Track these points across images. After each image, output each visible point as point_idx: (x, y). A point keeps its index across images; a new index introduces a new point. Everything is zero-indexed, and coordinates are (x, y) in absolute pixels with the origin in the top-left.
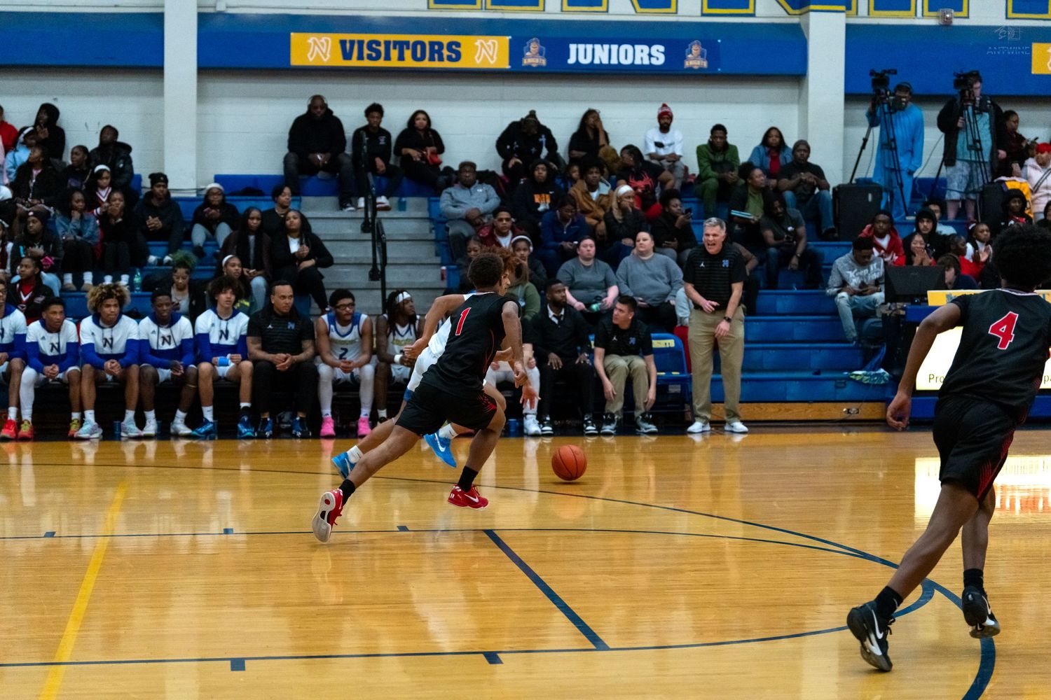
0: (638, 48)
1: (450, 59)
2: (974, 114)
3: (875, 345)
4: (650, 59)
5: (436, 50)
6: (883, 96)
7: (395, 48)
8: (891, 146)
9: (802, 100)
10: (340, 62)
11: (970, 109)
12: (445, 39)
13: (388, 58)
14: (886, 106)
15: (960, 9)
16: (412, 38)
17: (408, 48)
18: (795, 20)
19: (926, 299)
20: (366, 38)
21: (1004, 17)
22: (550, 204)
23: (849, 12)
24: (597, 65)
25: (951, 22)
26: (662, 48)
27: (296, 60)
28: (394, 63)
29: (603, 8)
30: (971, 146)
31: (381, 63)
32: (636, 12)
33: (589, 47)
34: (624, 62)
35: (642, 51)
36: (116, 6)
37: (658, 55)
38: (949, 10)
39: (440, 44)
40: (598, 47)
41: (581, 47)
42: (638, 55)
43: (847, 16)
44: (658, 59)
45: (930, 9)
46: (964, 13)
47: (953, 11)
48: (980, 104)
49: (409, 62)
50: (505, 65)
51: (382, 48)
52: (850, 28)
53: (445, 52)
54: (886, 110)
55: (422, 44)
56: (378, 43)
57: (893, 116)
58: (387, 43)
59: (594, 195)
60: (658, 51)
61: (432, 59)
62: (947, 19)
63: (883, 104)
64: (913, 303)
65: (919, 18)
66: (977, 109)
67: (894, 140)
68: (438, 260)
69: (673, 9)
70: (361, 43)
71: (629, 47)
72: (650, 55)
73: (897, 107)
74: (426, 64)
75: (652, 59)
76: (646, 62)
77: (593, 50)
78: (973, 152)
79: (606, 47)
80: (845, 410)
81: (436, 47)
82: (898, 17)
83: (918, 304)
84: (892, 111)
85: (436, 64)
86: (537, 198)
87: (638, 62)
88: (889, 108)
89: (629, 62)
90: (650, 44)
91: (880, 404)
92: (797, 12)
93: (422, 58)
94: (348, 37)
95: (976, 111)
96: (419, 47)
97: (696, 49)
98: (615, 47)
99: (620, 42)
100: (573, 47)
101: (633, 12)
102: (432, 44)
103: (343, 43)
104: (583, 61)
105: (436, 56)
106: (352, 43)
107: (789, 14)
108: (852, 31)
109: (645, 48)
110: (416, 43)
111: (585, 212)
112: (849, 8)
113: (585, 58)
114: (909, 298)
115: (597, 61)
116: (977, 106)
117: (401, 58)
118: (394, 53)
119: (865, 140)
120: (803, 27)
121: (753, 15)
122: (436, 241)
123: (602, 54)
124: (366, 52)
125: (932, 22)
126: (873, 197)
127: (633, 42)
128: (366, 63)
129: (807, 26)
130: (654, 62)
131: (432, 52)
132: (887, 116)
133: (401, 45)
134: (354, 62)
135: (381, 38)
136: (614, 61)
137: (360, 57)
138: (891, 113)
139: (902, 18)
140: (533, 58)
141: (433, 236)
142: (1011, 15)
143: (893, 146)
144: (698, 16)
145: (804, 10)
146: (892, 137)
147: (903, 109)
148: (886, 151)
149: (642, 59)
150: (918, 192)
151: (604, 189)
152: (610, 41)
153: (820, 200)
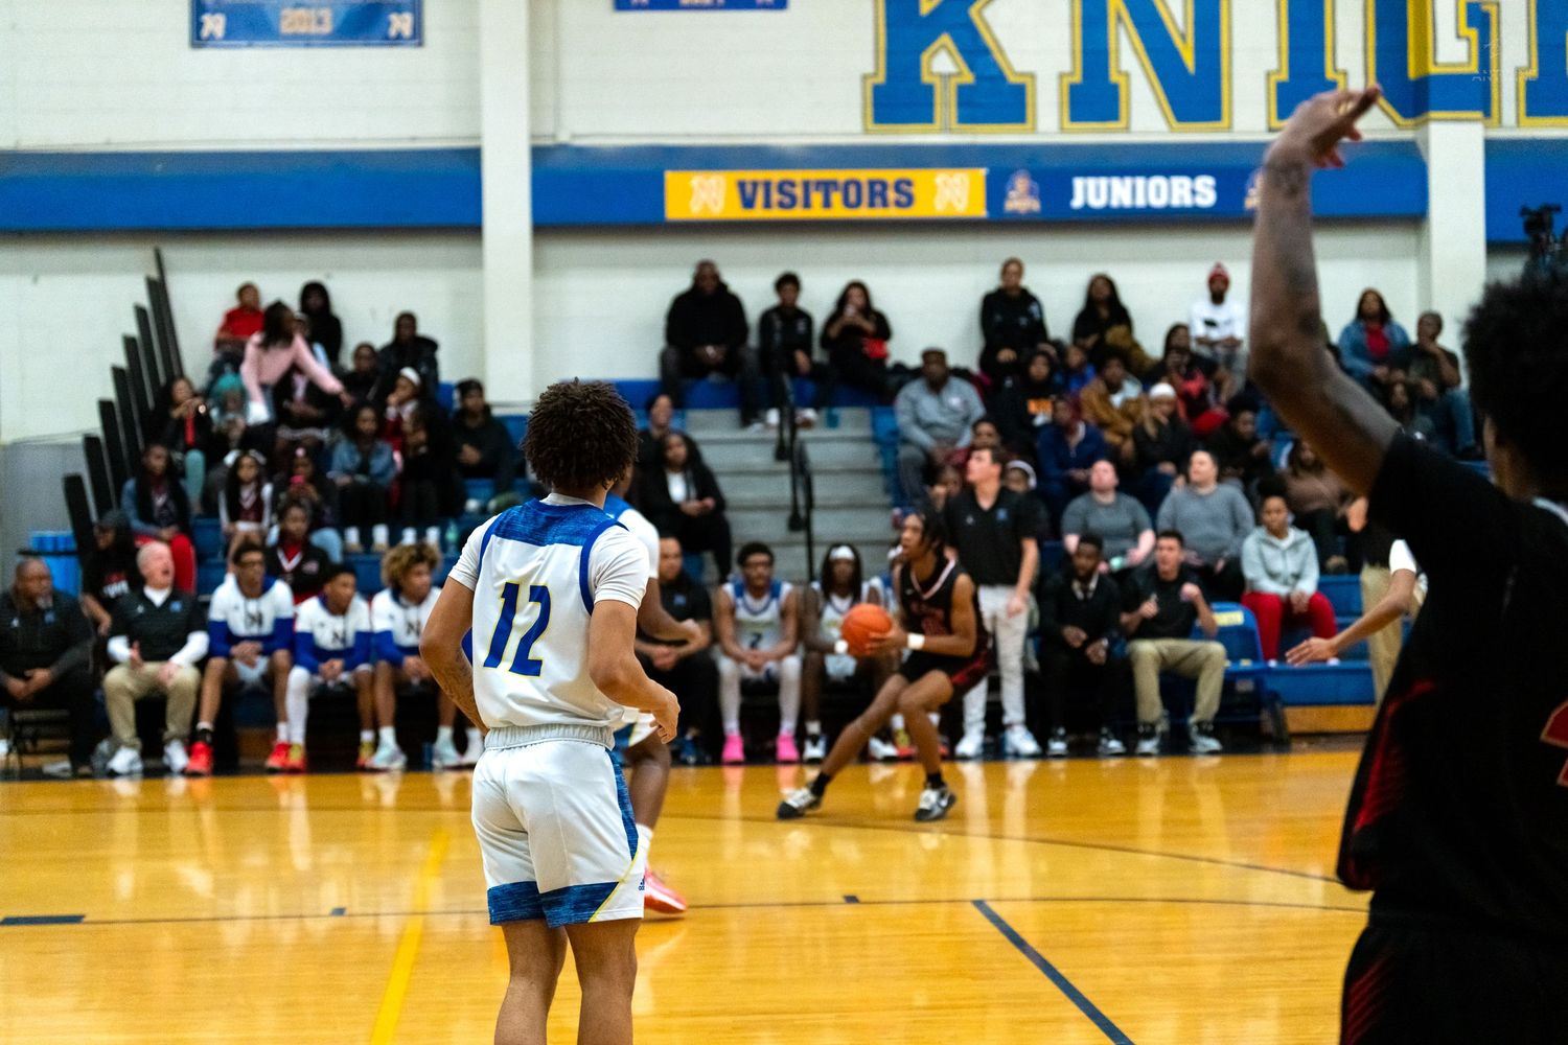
0: (1176, 181)
1: (898, 204)
4: (1193, 198)
5: (877, 192)
6: (1544, 245)
7: (817, 189)
9: (1422, 254)
10: (738, 213)
12: (891, 176)
13: (807, 204)
16: (841, 175)
17: (836, 189)
18: (1407, 135)
20: (776, 176)
22: (1050, 417)
23: (1488, 122)
24: (1115, 208)
26: (1211, 181)
27: (674, 211)
28: (817, 211)
29: (1122, 124)
31: (798, 213)
32: (1171, 129)
33: (1103, 181)
34: (1154, 203)
35: (1181, 186)
36: (414, 139)
37: (1203, 192)
39: (884, 185)
40: (1115, 181)
41: (1091, 182)
42: (1176, 192)
43: (1486, 127)
44: (1205, 197)
49: (838, 211)
50: (980, 211)
51: (799, 192)
52: (1492, 148)
53: (892, 195)
55: (858, 184)
56: (792, 184)
58: (806, 185)
59: (1117, 400)
60: (1205, 185)
61: (872, 205)
68: (888, 500)
69: (1224, 123)
70: (767, 185)
71: (1162, 181)
72: (1194, 192)
74: (864, 212)
75: (1197, 197)
76: (1188, 202)
77: (1109, 186)
79: (1128, 181)
81: (878, 188)
82: (1560, 126)
85: (879, 213)
86: (1033, 406)
87: (1176, 202)
89: (1162, 203)
90: (1192, 173)
92: (1410, 122)
93: (858, 204)
94: (749, 176)
96: (852, 190)
98: (1140, 181)
99: (1148, 172)
100: (1078, 183)
101: (1167, 128)
102: (872, 183)
103: (742, 185)
104: (1094, 203)
105: (878, 200)
106: (755, 184)
107: (1398, 125)
108: (1495, 151)
109: (1186, 181)
110: (847, 184)
111: (1103, 425)
112: (1487, 113)
113: (1098, 198)
115: (1115, 203)
117: (827, 204)
118: (817, 198)
120: (1421, 146)
122: (885, 472)
123: (1121, 192)
124: (775, 197)
127: (1168, 172)
128: (776, 213)
129: (1426, 142)
130: (1200, 201)
131: (872, 194)
133: (827, 187)
134: (759, 213)
135: (798, 176)
136: (1140, 202)
137: (767, 205)
140: (1021, 199)
141: (879, 464)
144: (1260, 132)
145: (1420, 119)
149: (1181, 198)
151: (1131, 390)
152: (1133, 172)
153: (1454, 400)
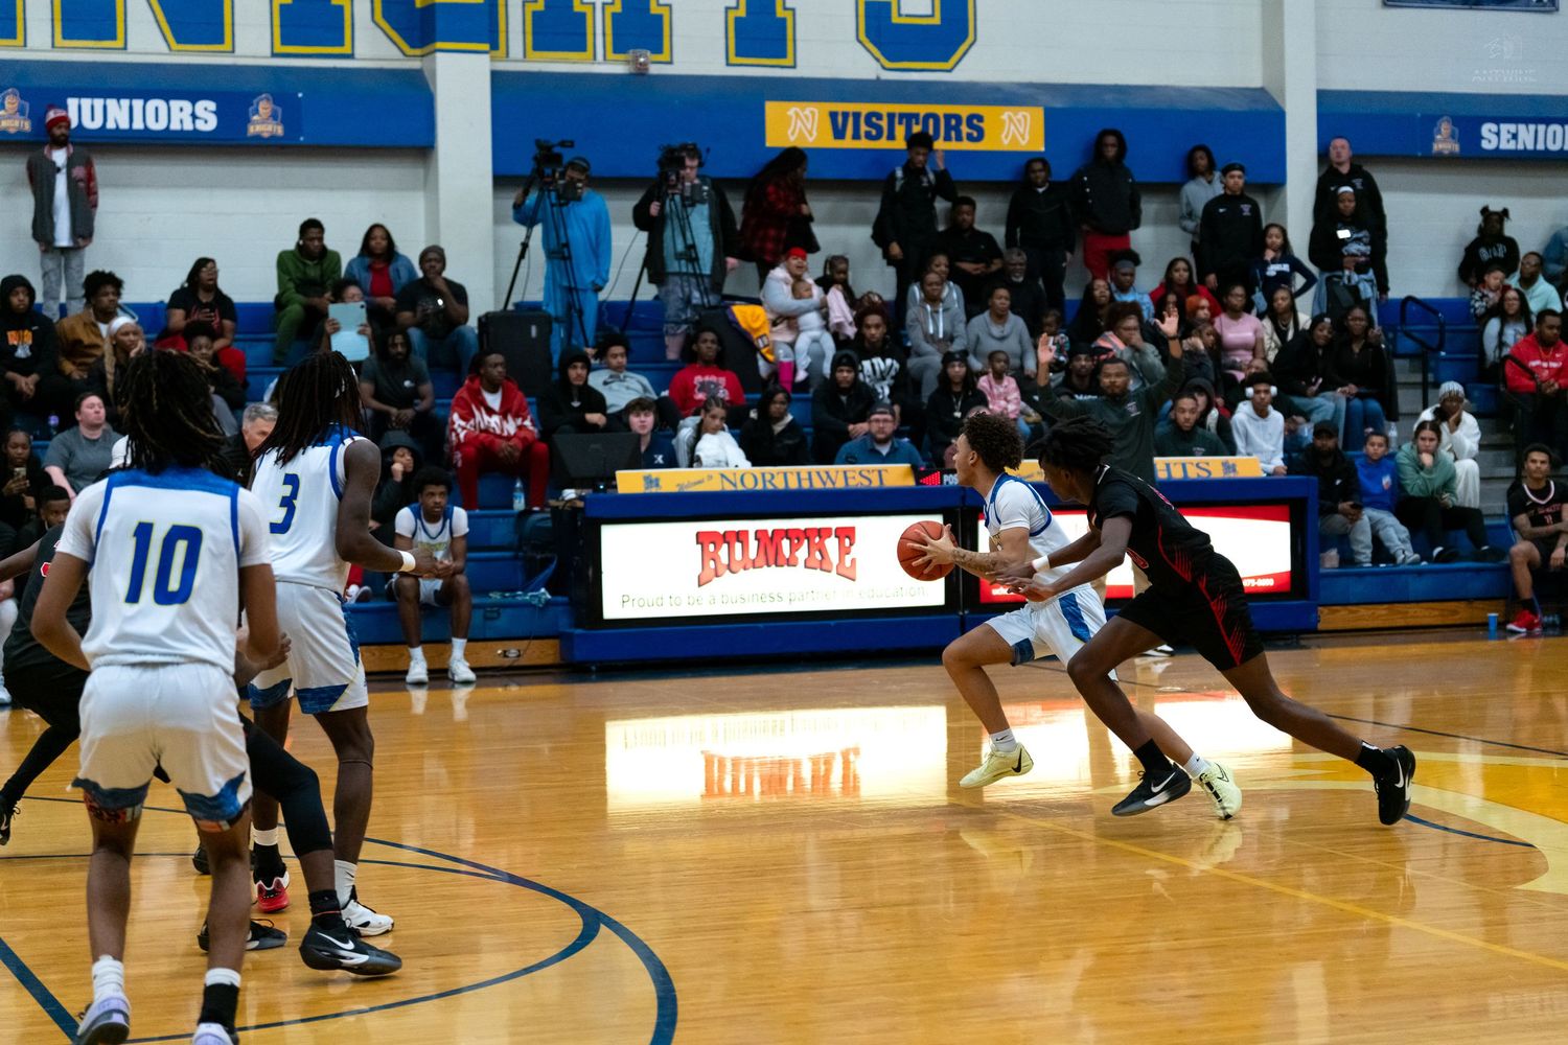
0: (175, 104)
2: (684, 206)
3: (543, 553)
4: (194, 122)
6: (549, 180)
8: (563, 253)
9: (430, 185)
11: (677, 198)
14: (553, 195)
15: (658, 50)
18: (415, 64)
19: (614, 483)
21: (724, 61)
22: (31, 348)
23: (494, 53)
24: (111, 130)
25: (647, 69)
26: (212, 105)
29: (119, 43)
30: (681, 254)
32: (170, 49)
33: (99, 103)
34: (153, 126)
35: (181, 110)
38: (644, 51)
40: (112, 103)
41: (86, 103)
42: (175, 115)
43: (493, 59)
44: (206, 122)
45: (616, 50)
46: (664, 57)
47: (649, 53)
48: (693, 191)
52: (496, 76)
54: (554, 201)
57: (565, 209)
60: (206, 109)
62: (641, 64)
63: (549, 191)
64: (596, 490)
65: (599, 63)
66: (687, 198)
67: (567, 245)
69: (227, 46)
71: (161, 104)
72: (194, 117)
73: (569, 196)
75: (197, 121)
76: (188, 126)
77: (105, 107)
79: (125, 103)
80: (499, 652)
82: (566, 61)
83: (604, 491)
84: (562, 201)
86: (12, 338)
87: (175, 126)
88: (559, 197)
89: (161, 126)
90: (194, 99)
91: (551, 642)
92: (418, 52)
95: (686, 202)
97: (264, 107)
98: (138, 104)
99: (147, 96)
100: (72, 103)
101: (166, 49)
104: (88, 124)
107: (405, 55)
108: (502, 84)
109: (186, 105)
112: (495, 46)
113: (93, 119)
114: (591, 483)
115: (111, 125)
116: (687, 194)
119: (525, 246)
120: (426, 74)
121: (351, 56)
123: (119, 114)
125: (618, 67)
126: (539, 332)
127: (167, 96)
129: (434, 73)
130: (201, 126)
132: (555, 209)
136: (138, 125)
138: (561, 205)
139: (574, 63)
140: (10, 119)
142: (734, 59)
143: (566, 254)
144: (266, 57)
145: (428, 49)
146: (563, 241)
147: (579, 199)
148: (556, 262)
149: (181, 121)
152: (131, 94)
153: (462, 337)
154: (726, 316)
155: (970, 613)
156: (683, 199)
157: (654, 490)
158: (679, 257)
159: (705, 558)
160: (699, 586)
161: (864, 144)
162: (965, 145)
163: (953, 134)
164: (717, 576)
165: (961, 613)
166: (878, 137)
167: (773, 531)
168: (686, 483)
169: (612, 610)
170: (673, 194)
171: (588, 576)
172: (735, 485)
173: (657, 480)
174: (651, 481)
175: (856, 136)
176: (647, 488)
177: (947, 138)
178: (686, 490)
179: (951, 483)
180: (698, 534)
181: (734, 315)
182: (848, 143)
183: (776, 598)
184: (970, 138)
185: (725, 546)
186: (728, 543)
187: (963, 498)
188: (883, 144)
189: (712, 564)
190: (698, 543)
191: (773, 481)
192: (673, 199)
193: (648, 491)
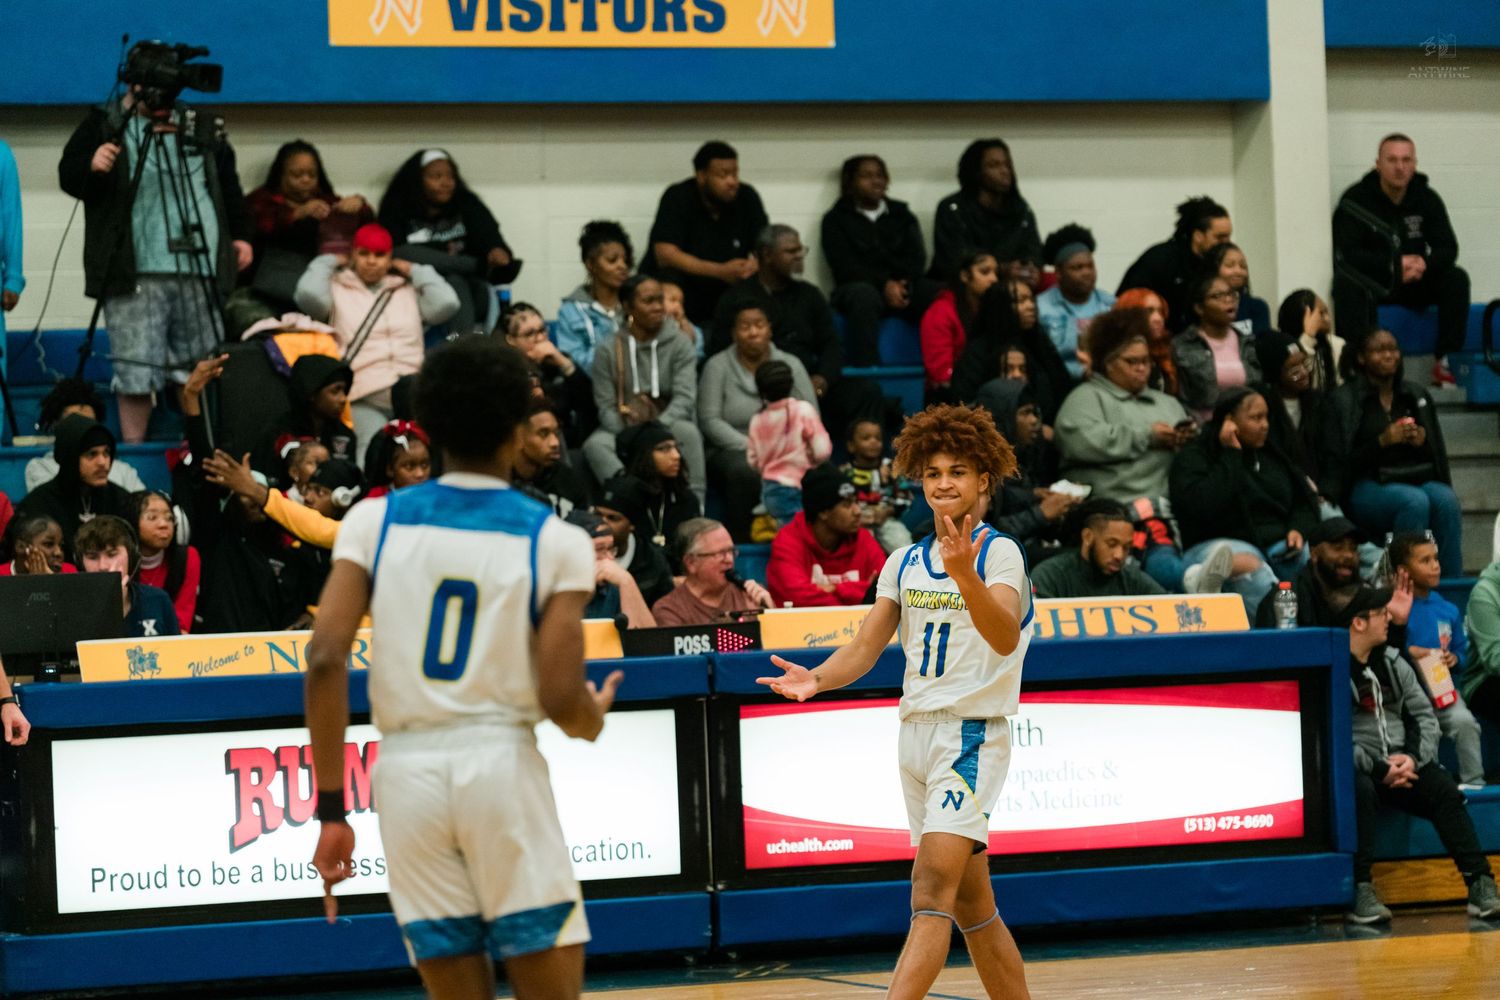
2: (182, 155)
11: (170, 141)
19: (72, 663)
30: (179, 243)
48: (196, 131)
64: (41, 677)
66: (189, 141)
78: (183, 257)
83: (55, 678)
95: (186, 148)
116: (190, 133)
150: (44, 368)
154: (266, 354)
155: (728, 888)
156: (181, 140)
157: (147, 675)
158: (173, 247)
159: (245, 797)
160: (234, 848)
161: (508, 38)
162: (693, 39)
163: (670, 18)
164: (265, 830)
165: (710, 889)
166: (534, 25)
167: (367, 746)
168: (206, 661)
169: (74, 895)
170: (162, 134)
171: (28, 836)
172: (295, 664)
173: (153, 656)
174: (141, 660)
175: (494, 24)
176: (133, 672)
177: (660, 26)
178: (204, 674)
179: (688, 652)
180: (228, 755)
181: (278, 351)
182: (479, 36)
183: (374, 868)
184: (700, 25)
185: (279, 775)
186: (285, 770)
187: (711, 679)
188: (543, 37)
189: (255, 807)
190: (229, 770)
191: (364, 655)
192: (161, 143)
193: (137, 677)
